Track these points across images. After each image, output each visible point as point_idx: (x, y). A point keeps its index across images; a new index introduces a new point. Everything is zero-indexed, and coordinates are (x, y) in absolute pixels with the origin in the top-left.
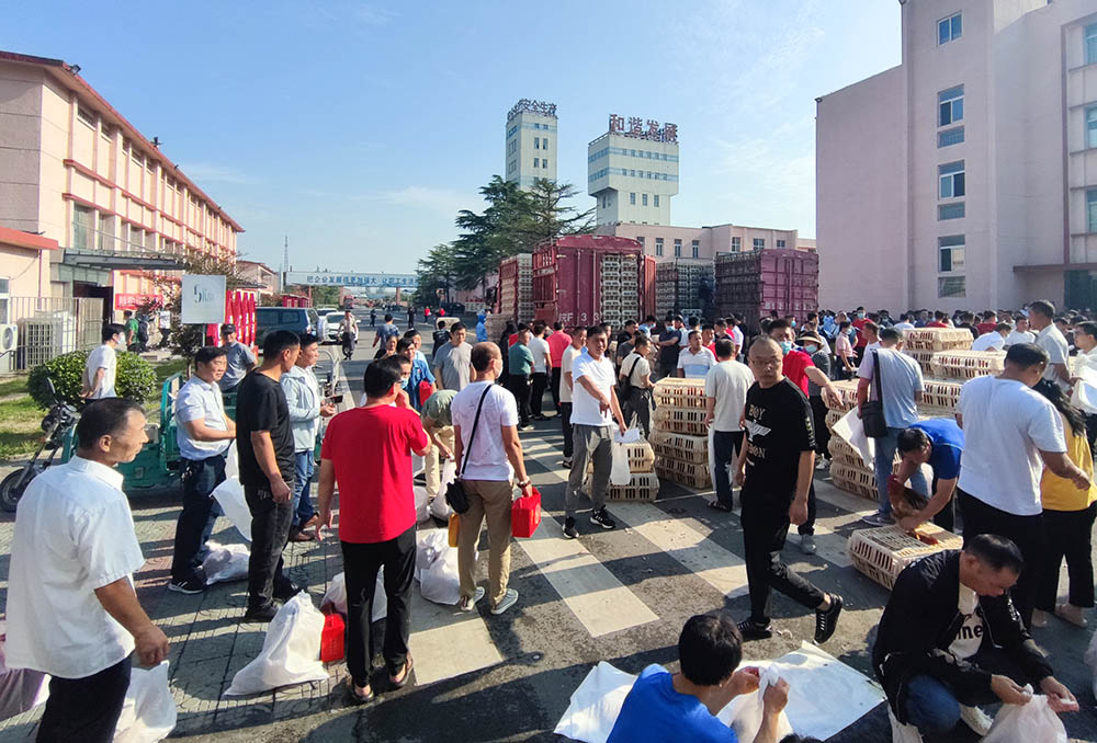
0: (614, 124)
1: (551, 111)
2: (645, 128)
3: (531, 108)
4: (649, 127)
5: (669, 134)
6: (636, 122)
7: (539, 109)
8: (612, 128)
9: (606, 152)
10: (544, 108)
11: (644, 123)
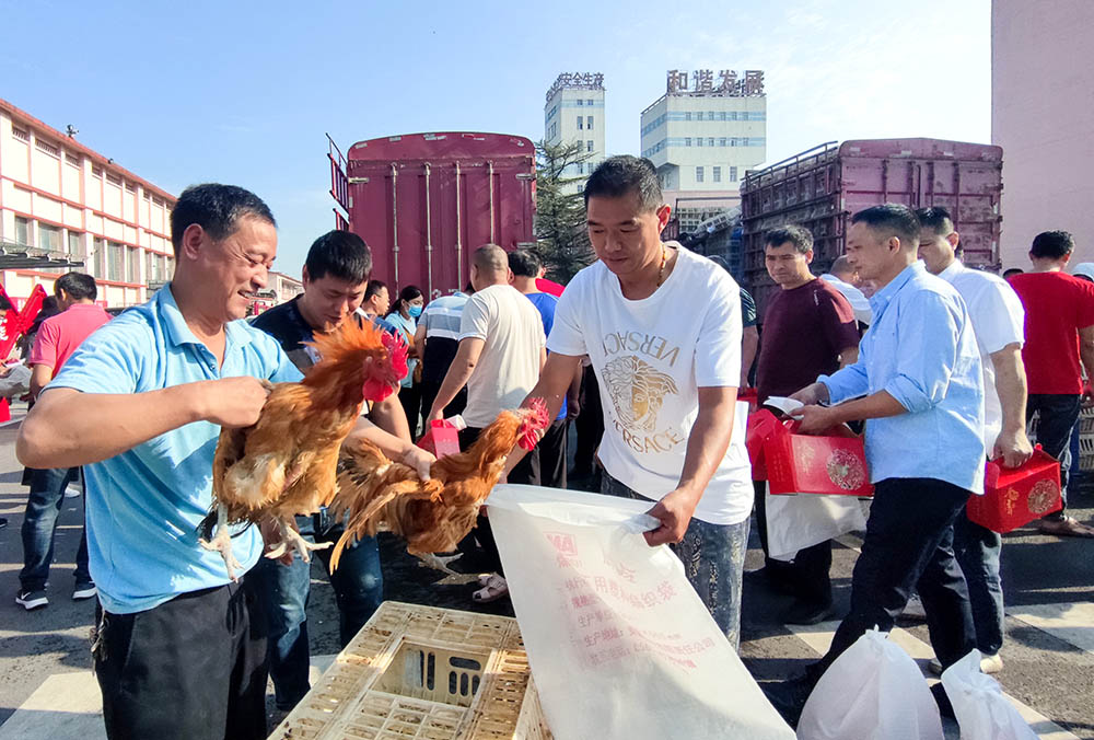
0: (674, 83)
1: (597, 82)
2: (717, 83)
3: (572, 82)
4: (722, 80)
5: (753, 84)
6: (704, 76)
7: (583, 82)
8: (670, 88)
9: (662, 120)
10: (588, 81)
11: (715, 75)
